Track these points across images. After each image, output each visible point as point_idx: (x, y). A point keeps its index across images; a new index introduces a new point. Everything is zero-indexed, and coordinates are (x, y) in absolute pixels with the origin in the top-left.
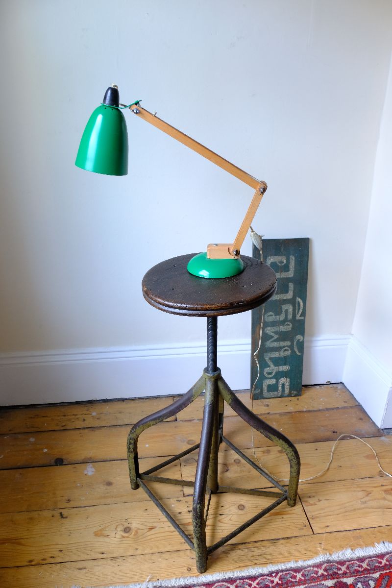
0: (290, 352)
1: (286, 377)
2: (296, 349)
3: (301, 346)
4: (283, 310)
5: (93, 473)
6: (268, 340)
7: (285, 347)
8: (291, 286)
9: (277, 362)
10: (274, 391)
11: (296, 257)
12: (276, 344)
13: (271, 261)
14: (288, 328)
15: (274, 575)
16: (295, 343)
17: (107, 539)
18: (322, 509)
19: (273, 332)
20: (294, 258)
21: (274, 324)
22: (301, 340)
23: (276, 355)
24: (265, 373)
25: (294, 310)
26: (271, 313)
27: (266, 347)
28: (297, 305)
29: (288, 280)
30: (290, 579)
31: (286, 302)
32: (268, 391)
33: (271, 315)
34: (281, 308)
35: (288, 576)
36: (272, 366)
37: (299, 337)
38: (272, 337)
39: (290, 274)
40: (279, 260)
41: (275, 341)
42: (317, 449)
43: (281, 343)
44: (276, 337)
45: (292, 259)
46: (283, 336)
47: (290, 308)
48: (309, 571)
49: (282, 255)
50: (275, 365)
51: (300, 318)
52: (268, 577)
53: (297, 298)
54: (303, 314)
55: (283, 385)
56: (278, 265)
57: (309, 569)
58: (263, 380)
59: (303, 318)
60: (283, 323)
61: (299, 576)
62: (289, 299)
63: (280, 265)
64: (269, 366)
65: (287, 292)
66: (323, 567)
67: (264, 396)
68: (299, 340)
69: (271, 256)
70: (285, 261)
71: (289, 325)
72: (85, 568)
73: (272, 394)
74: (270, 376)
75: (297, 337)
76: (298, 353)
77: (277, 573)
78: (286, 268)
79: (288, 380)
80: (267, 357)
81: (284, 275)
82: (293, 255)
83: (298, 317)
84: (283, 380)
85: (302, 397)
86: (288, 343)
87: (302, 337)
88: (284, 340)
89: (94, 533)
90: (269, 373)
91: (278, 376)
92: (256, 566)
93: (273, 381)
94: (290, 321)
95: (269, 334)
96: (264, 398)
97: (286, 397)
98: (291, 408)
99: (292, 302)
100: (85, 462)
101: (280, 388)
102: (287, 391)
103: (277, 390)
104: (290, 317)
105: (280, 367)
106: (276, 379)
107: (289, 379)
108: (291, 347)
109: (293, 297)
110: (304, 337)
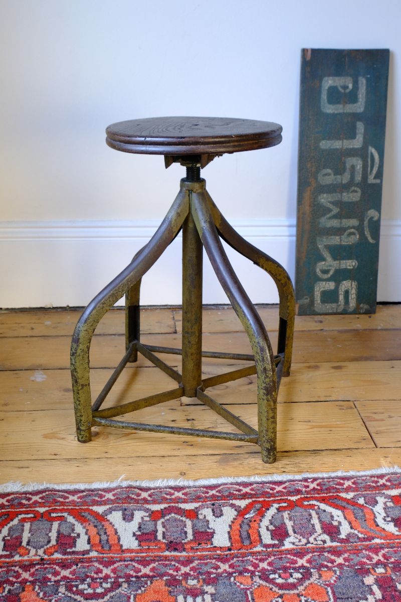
0: (358, 236)
1: (352, 279)
2: (367, 233)
3: (375, 227)
4: (348, 166)
5: (44, 379)
6: (324, 215)
7: (349, 228)
8: (360, 127)
9: (338, 252)
10: (331, 302)
11: (367, 80)
12: (335, 223)
13: (328, 85)
14: (354, 196)
15: (309, 480)
16: (366, 222)
17: (61, 442)
18: (394, 425)
19: (330, 202)
20: (364, 82)
21: (332, 189)
22: (376, 219)
23: (335, 240)
24: (318, 270)
25: (365, 167)
26: (329, 171)
27: (320, 226)
28: (369, 160)
29: (356, 117)
30: (334, 486)
31: (352, 153)
32: (323, 301)
33: (329, 174)
34: (344, 163)
35: (331, 483)
36: (329, 258)
37: (372, 213)
38: (330, 210)
39: (359, 107)
40: (342, 84)
41: (335, 217)
42: (393, 367)
43: (344, 221)
44: (335, 210)
45: (363, 82)
46: (347, 210)
47: (358, 164)
48: (363, 480)
49: (347, 75)
50: (335, 259)
51: (374, 181)
52: (300, 483)
53: (370, 148)
54: (379, 175)
55: (347, 293)
56: (339, 92)
57: (364, 478)
58: (315, 282)
59: (378, 181)
60: (346, 187)
61: (347, 483)
62: (357, 149)
63: (343, 91)
64: (324, 260)
65: (352, 135)
66: (386, 478)
67: (316, 309)
68: (372, 218)
69: (329, 76)
70: (350, 86)
71: (356, 192)
72: (28, 467)
73: (329, 307)
74: (326, 276)
75: (369, 212)
76: (371, 241)
77: (315, 480)
78: (352, 97)
79: (354, 284)
80: (322, 243)
81: (350, 108)
82: (364, 76)
83: (371, 180)
84: (346, 285)
85: (376, 315)
86: (354, 222)
87: (377, 213)
88: (349, 217)
89: (42, 435)
90: (325, 272)
91: (340, 276)
92: (284, 474)
93: (331, 285)
94: (357, 185)
95: (325, 204)
96: (315, 314)
97: (351, 313)
98: (359, 325)
99: (362, 153)
100: (32, 369)
101: (341, 297)
102: (353, 303)
103: (336, 300)
104: (358, 178)
105: (341, 262)
106: (335, 281)
107: (356, 283)
108: (360, 229)
109: (363, 146)
110: (380, 213)
